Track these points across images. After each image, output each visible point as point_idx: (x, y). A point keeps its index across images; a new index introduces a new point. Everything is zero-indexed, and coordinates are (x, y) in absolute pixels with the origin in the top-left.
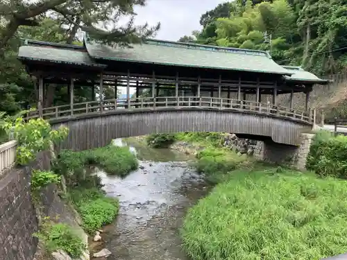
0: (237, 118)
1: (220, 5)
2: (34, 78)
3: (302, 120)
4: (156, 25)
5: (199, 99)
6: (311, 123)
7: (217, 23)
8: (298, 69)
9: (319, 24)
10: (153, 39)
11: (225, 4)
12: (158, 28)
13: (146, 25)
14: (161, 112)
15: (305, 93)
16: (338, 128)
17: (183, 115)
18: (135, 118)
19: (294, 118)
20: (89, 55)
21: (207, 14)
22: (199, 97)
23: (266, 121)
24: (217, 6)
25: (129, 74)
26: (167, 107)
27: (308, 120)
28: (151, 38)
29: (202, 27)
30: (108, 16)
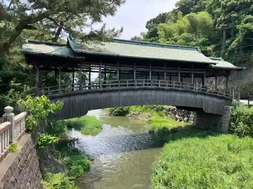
0: (178, 95)
1: (160, 15)
2: (31, 66)
3: (224, 96)
4: (120, 29)
5: (150, 81)
6: (230, 98)
7: (158, 28)
8: (220, 60)
9: (232, 28)
10: (119, 39)
11: (164, 14)
12: (122, 31)
13: (114, 29)
14: (123, 90)
15: (225, 76)
16: (250, 102)
17: (139, 93)
18: (105, 95)
19: (218, 95)
20: (72, 50)
21: (151, 21)
22: (150, 80)
23: (199, 97)
24: (158, 15)
25: (100, 64)
26: (128, 87)
27: (228, 96)
28: (117, 38)
29: (147, 30)
30: (84, 23)
